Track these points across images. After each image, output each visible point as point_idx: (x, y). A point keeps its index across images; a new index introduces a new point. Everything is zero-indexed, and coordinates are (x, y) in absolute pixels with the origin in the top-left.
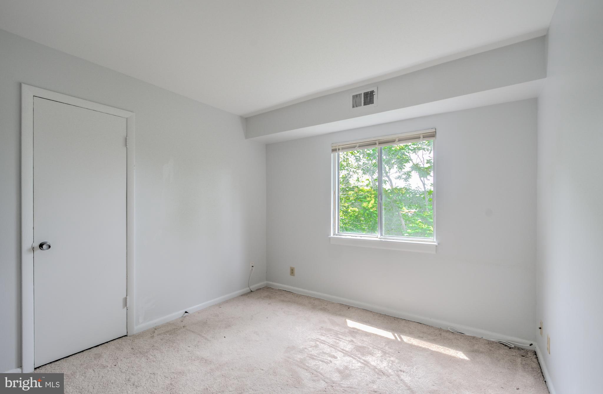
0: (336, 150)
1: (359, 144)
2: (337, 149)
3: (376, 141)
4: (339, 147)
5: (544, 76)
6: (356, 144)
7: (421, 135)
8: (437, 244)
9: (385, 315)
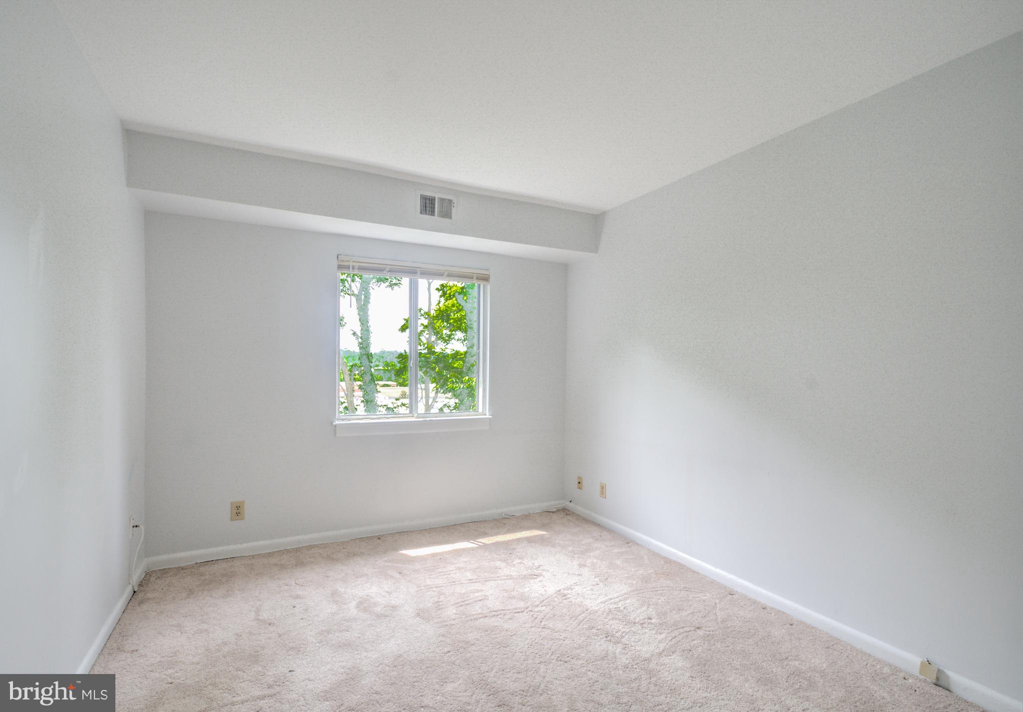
0: (349, 268)
1: (389, 267)
2: (351, 268)
3: (416, 269)
4: (354, 264)
5: (595, 250)
6: (385, 266)
7: (475, 275)
8: (491, 417)
9: (431, 529)
